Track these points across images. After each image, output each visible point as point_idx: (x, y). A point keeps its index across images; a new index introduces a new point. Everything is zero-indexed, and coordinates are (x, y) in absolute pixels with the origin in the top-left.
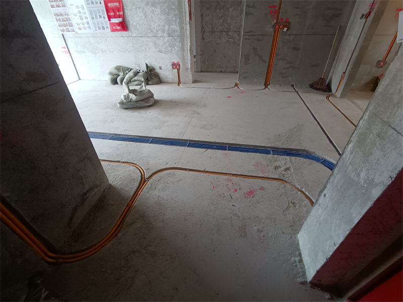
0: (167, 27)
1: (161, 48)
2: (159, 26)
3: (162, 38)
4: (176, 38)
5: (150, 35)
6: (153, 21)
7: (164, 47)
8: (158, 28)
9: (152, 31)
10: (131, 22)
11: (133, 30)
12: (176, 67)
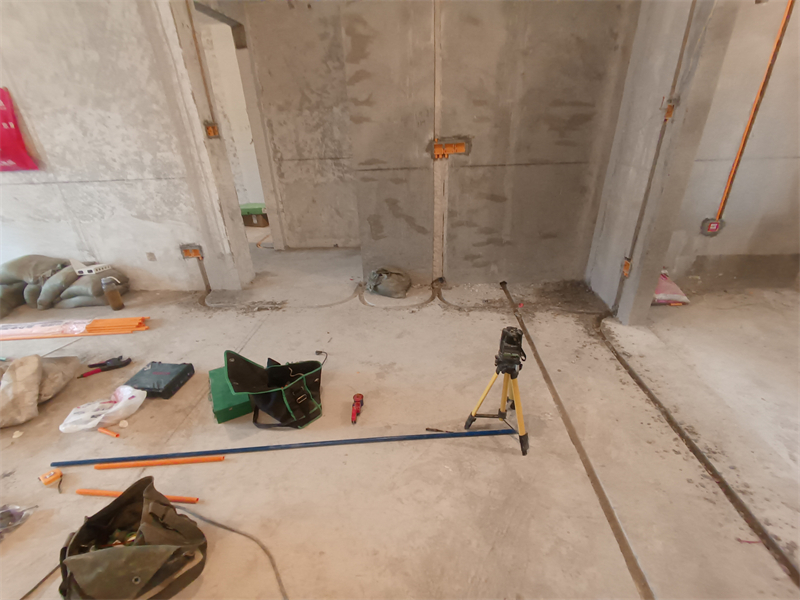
0: (147, 158)
1: (143, 207)
2: (126, 153)
3: (139, 185)
4: (177, 181)
5: (107, 178)
7: (149, 205)
8: (125, 161)
9: (109, 167)
11: (58, 166)
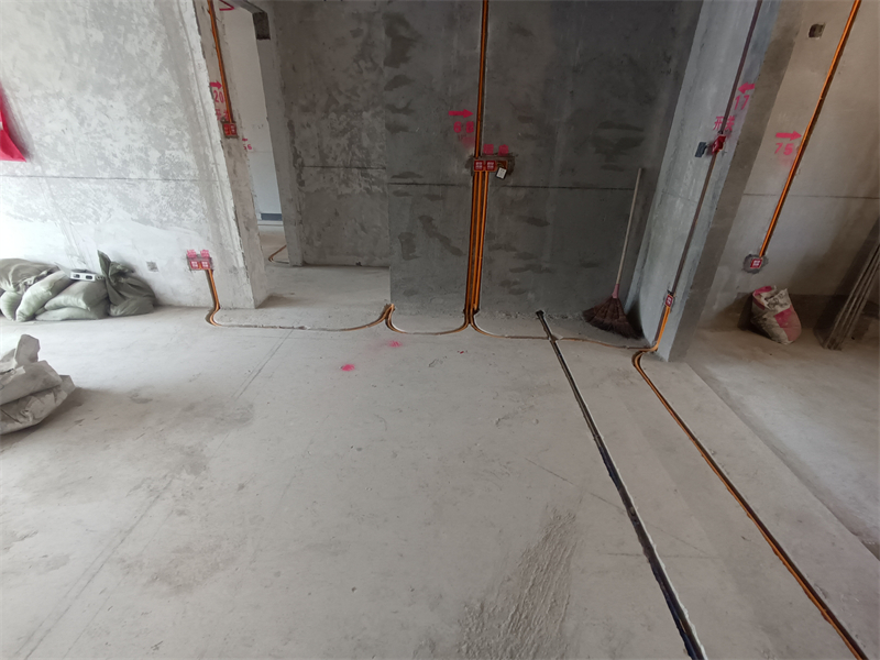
0: (154, 155)
2: (129, 149)
3: (143, 184)
4: (187, 184)
5: (106, 175)
6: (109, 136)
7: (153, 208)
8: (127, 156)
9: (108, 163)
10: (35, 136)
11: (47, 158)
12: (200, 264)
